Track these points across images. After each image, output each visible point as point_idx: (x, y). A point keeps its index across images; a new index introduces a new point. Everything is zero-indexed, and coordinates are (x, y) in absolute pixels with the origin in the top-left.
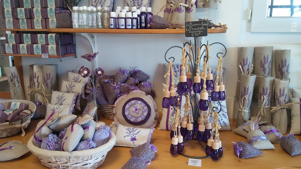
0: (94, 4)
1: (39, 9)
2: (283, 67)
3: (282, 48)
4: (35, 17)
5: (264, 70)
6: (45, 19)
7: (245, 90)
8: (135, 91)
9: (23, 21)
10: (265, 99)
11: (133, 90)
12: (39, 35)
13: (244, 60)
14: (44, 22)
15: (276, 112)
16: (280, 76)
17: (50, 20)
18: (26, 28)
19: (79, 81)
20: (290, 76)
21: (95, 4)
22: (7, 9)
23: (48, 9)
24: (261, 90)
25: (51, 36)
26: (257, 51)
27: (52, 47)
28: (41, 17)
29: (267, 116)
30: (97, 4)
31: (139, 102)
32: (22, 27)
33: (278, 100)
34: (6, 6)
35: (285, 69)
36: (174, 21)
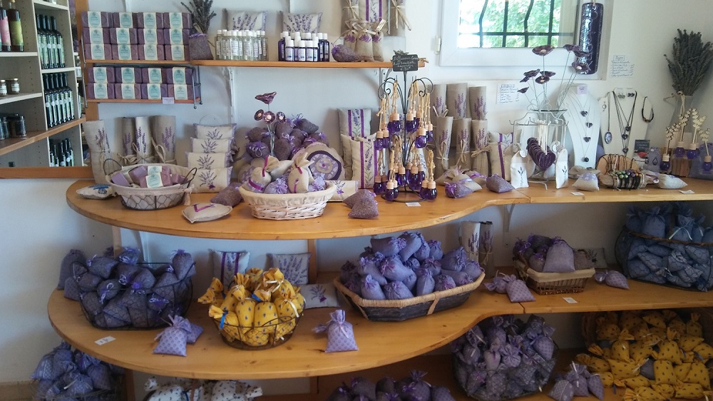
0: (237, 25)
1: (154, 30)
2: (479, 106)
3: (476, 84)
4: (146, 42)
5: (459, 111)
6: (164, 44)
7: (444, 133)
8: (314, 144)
9: (124, 47)
10: (465, 143)
11: (312, 142)
12: (150, 70)
13: (437, 99)
14: (162, 49)
15: (476, 156)
16: (477, 117)
17: (173, 47)
18: (130, 58)
19: (218, 137)
20: (487, 117)
21: (239, 26)
22: (95, 29)
23: (171, 30)
24: (459, 134)
25: (179, 71)
26: (451, 89)
27: (180, 88)
28: (156, 42)
29: (468, 162)
30: (242, 25)
31: (325, 156)
32: (122, 57)
33: (478, 143)
34: (92, 24)
35: (481, 109)
36: (361, 52)
